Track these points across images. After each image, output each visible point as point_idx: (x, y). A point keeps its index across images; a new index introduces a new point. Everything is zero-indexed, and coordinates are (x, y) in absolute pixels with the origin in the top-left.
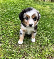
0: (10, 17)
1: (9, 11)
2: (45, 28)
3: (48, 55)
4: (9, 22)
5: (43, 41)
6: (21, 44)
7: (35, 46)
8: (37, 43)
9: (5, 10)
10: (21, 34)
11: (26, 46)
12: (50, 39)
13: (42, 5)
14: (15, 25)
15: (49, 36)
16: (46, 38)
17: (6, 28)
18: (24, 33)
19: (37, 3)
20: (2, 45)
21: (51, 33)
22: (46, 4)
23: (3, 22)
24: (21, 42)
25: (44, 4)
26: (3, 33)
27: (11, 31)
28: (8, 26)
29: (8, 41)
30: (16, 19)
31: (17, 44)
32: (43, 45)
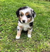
0: (8, 14)
1: (7, 9)
2: (40, 25)
3: (43, 49)
4: (7, 19)
5: (38, 37)
6: (18, 39)
7: (31, 41)
8: (33, 38)
9: (4, 8)
10: (18, 30)
11: (23, 41)
12: (44, 35)
13: (37, 4)
14: (13, 22)
15: (44, 32)
16: (41, 34)
17: (5, 24)
18: (21, 29)
19: (32, 2)
20: (1, 40)
21: (45, 30)
22: (41, 3)
23: (2, 19)
24: (18, 37)
25: (39, 3)
26: (2, 29)
27: (9, 27)
28: (6, 23)
29: (6, 36)
30: (13, 16)
31: (15, 39)
32: (38, 40)
